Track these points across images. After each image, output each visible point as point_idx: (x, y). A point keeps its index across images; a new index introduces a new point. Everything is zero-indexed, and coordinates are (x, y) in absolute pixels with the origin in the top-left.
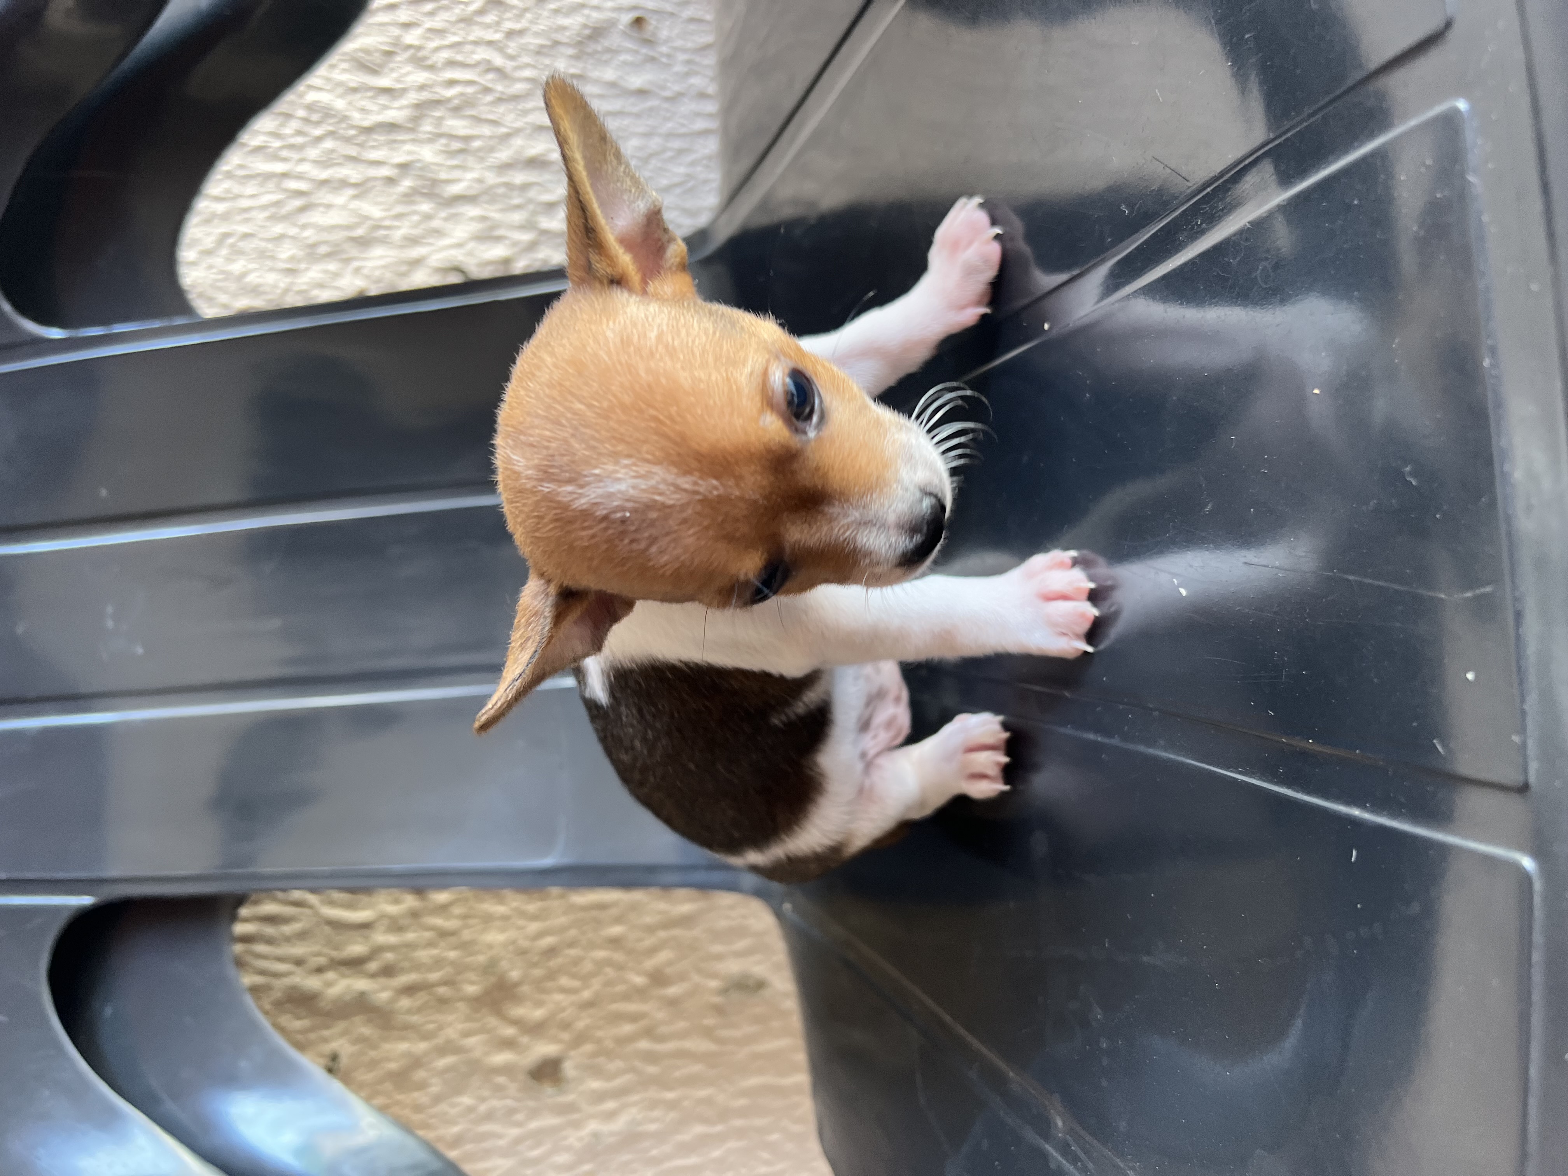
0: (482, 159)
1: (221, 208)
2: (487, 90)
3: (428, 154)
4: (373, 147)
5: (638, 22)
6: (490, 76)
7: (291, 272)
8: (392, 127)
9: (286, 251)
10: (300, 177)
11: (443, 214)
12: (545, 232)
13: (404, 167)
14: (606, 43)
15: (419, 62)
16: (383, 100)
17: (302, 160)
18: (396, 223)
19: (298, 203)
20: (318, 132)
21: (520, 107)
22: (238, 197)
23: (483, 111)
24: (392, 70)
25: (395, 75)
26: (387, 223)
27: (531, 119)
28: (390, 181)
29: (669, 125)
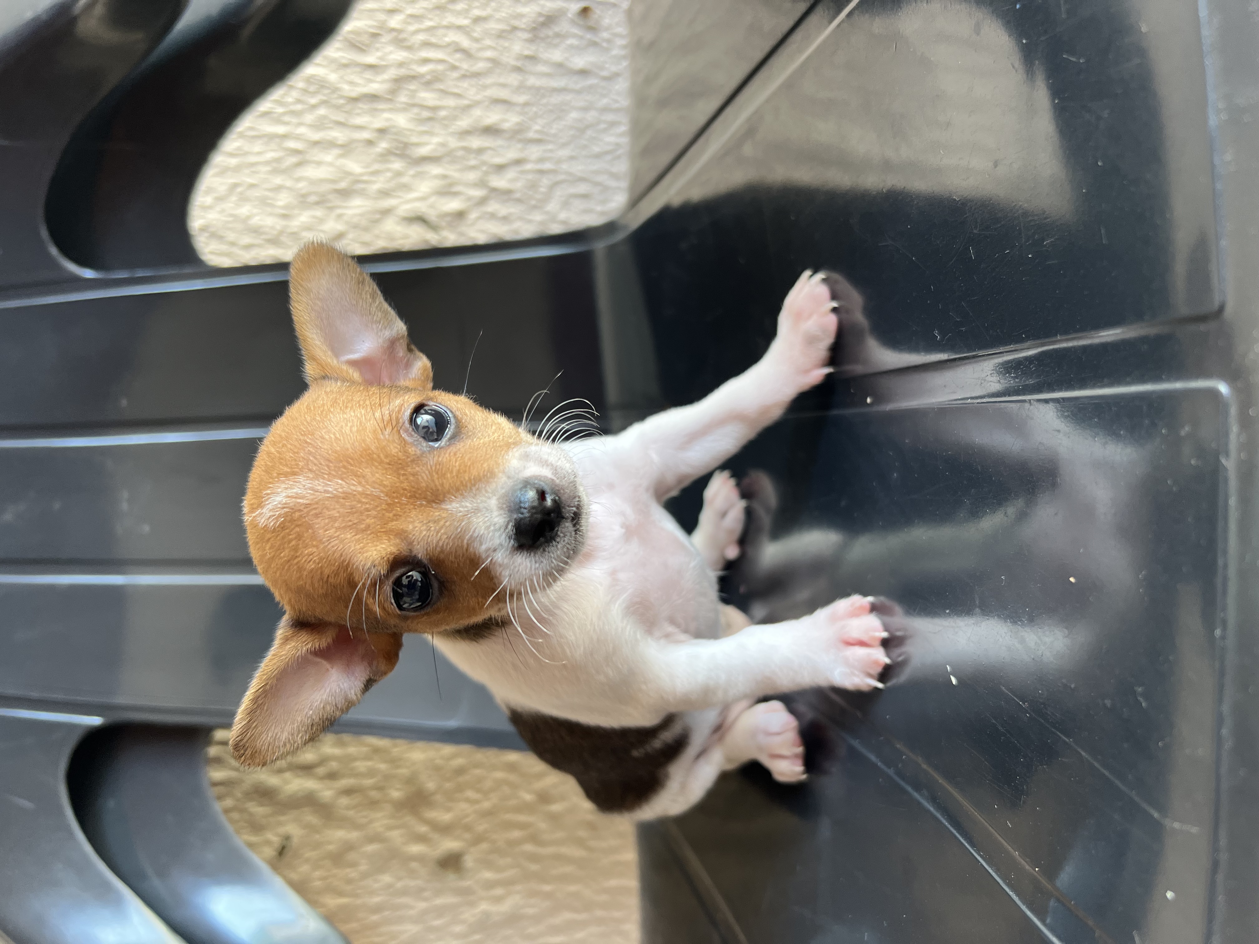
0: (446, 127)
1: (233, 161)
2: (454, 68)
3: (402, 121)
4: (358, 114)
5: (585, 11)
6: (458, 56)
7: (285, 217)
8: (373, 97)
9: (283, 199)
10: (298, 138)
11: (412, 172)
12: (494, 190)
13: (382, 131)
14: (557, 29)
15: (400, 42)
16: (368, 75)
17: (300, 124)
18: (373, 179)
19: (293, 160)
20: (313, 101)
21: (480, 83)
22: (246, 154)
23: (450, 85)
24: (377, 50)
25: (379, 54)
26: (365, 178)
27: (489, 93)
28: (370, 143)
29: (605, 101)
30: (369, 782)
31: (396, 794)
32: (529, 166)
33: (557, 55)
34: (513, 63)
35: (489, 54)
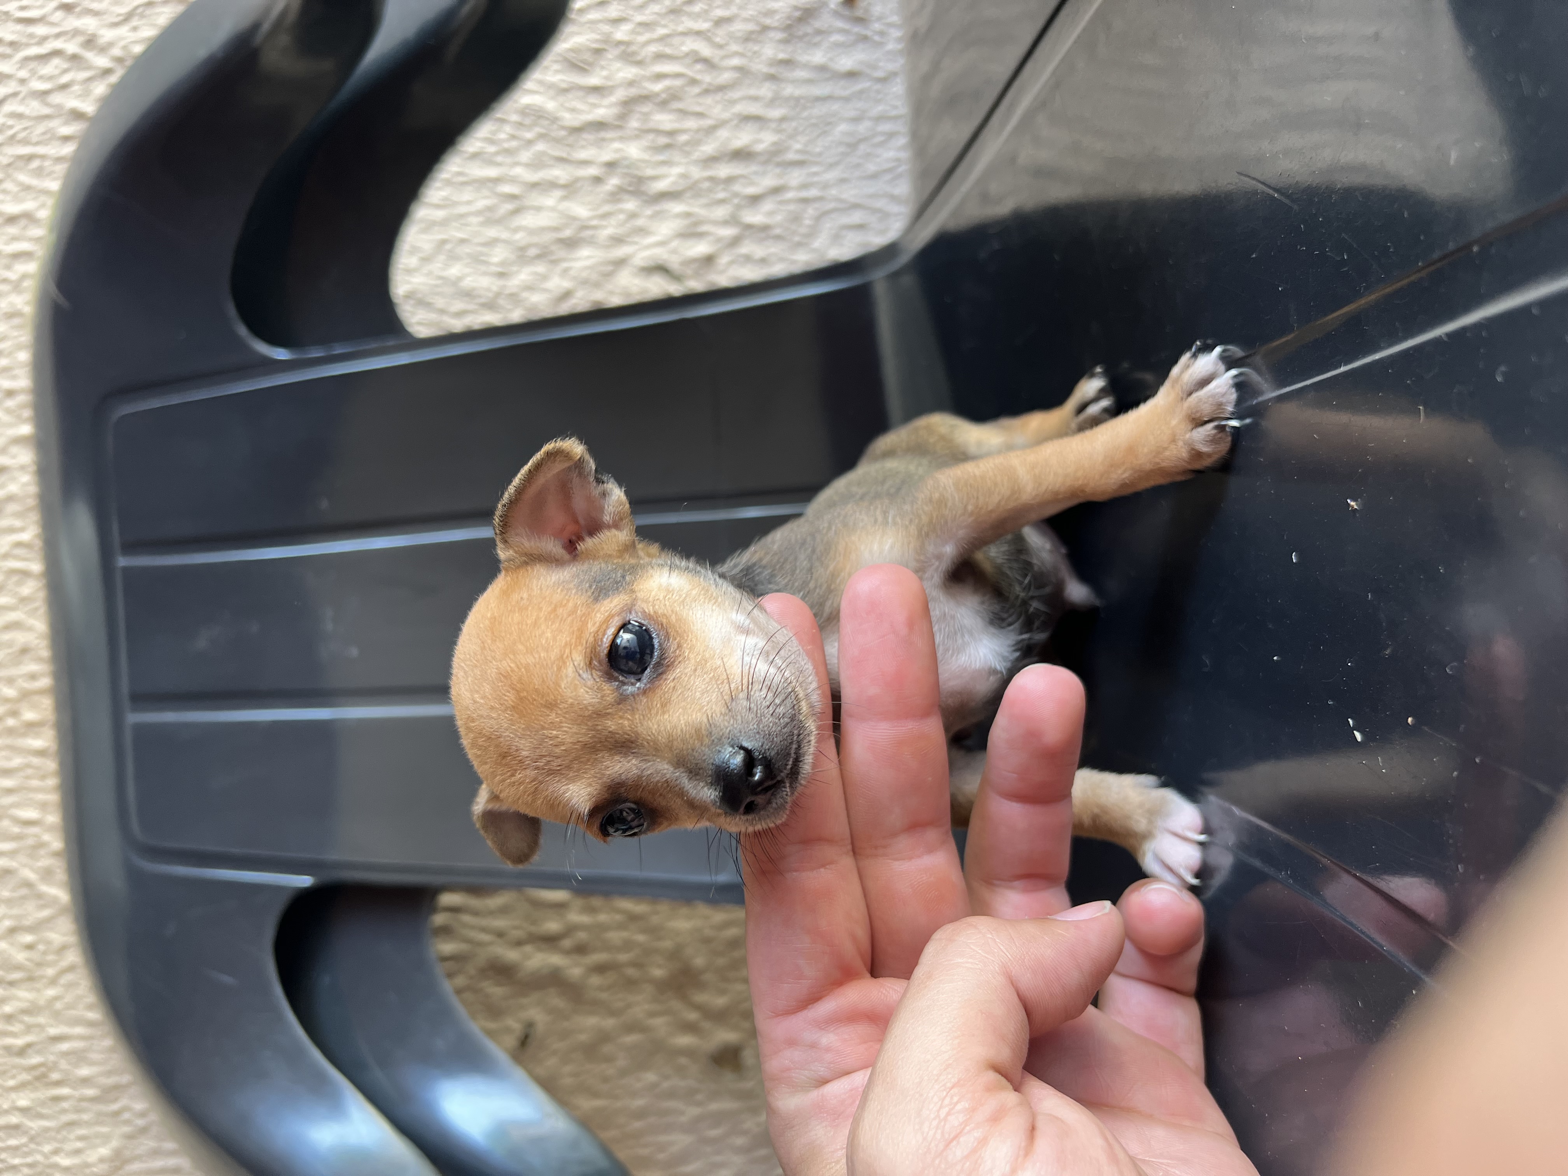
0: (688, 154)
1: (440, 214)
2: (693, 82)
3: (634, 151)
4: (583, 147)
6: (699, 67)
7: (501, 275)
8: (600, 125)
9: (498, 255)
10: (513, 180)
11: (649, 212)
12: (749, 227)
13: (611, 165)
14: (817, 24)
15: (628, 56)
16: (593, 99)
17: (517, 164)
18: (604, 223)
19: (509, 206)
20: (529, 135)
21: (726, 97)
22: (455, 204)
23: (689, 104)
24: (603, 68)
25: (604, 73)
26: (594, 222)
27: (739, 108)
28: (598, 180)
29: (880, 108)
30: (623, 957)
31: (658, 973)
32: (790, 195)
33: (818, 57)
34: (765, 69)
35: (736, 61)
